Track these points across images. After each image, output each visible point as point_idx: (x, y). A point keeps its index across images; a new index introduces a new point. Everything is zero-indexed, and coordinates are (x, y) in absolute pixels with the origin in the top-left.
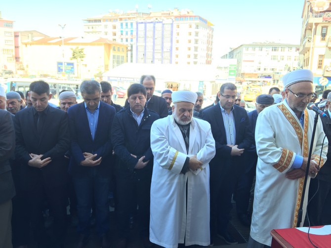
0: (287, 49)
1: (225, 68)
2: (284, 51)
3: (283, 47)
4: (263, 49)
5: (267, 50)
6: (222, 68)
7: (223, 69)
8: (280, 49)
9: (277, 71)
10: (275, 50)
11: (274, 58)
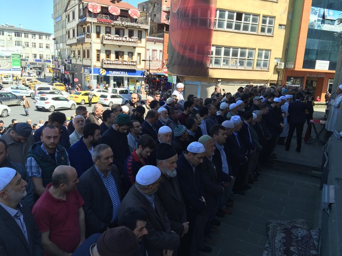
0: (30, 36)
1: (7, 57)
2: (28, 37)
3: (27, 33)
4: (5, 33)
5: (9, 34)
6: (3, 57)
7: (5, 58)
8: (23, 35)
9: (24, 58)
10: (18, 36)
11: (18, 44)
